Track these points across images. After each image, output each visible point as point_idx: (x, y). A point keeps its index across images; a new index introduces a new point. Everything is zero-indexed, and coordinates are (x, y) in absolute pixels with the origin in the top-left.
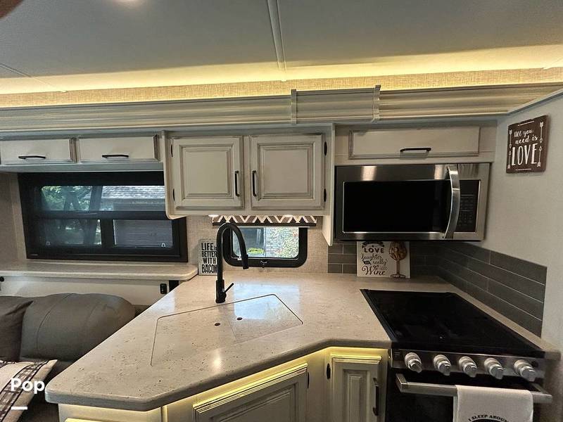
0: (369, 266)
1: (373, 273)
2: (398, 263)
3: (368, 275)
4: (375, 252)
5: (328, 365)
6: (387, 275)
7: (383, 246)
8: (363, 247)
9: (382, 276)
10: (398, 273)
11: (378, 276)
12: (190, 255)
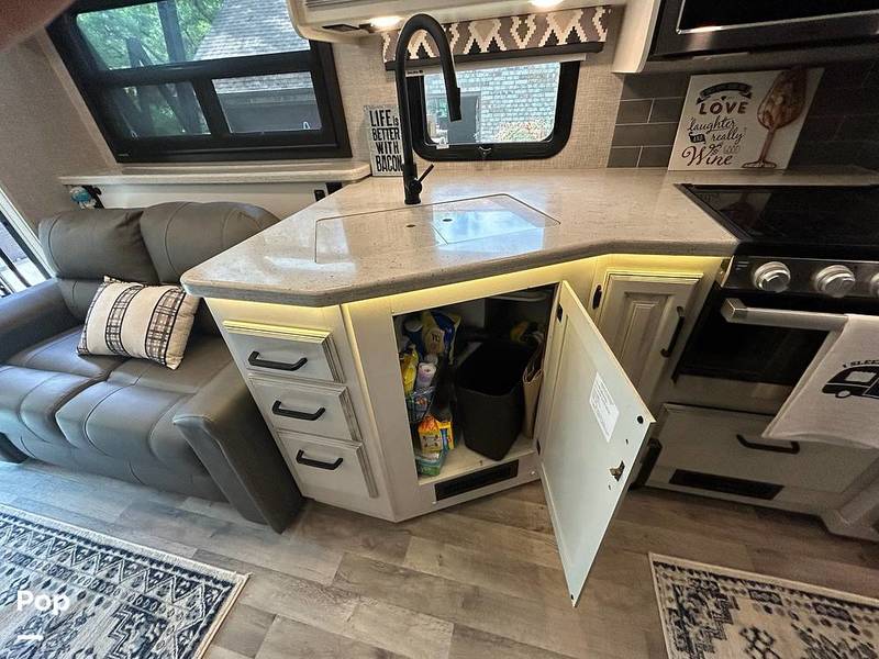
0: (699, 146)
1: (705, 160)
2: (771, 136)
3: (694, 166)
4: (723, 114)
5: (599, 288)
6: (736, 164)
7: (749, 96)
8: (699, 101)
9: (723, 167)
10: (763, 159)
11: (715, 167)
12: (354, 144)
